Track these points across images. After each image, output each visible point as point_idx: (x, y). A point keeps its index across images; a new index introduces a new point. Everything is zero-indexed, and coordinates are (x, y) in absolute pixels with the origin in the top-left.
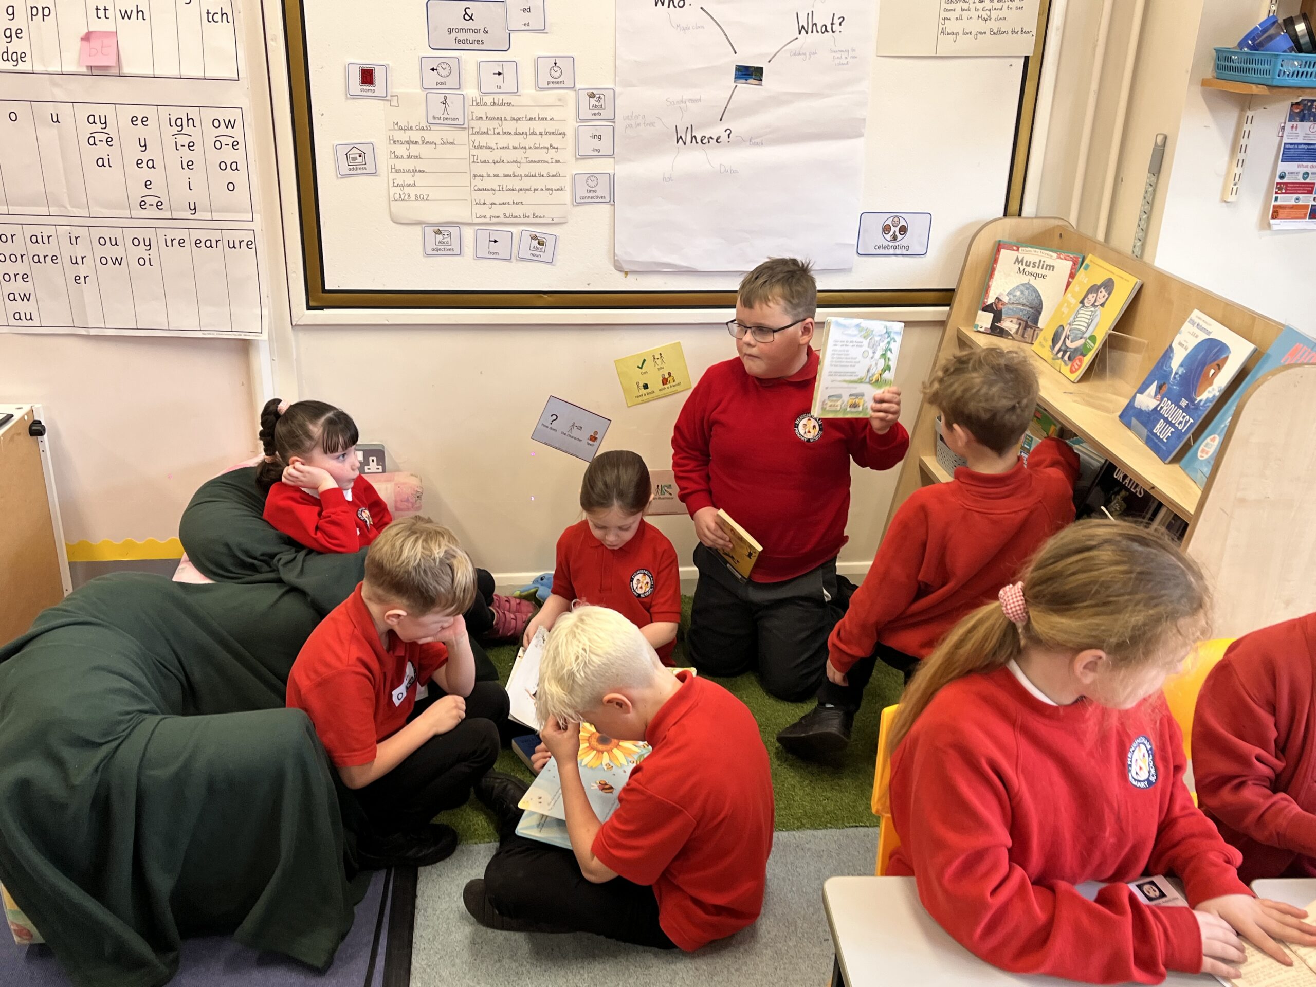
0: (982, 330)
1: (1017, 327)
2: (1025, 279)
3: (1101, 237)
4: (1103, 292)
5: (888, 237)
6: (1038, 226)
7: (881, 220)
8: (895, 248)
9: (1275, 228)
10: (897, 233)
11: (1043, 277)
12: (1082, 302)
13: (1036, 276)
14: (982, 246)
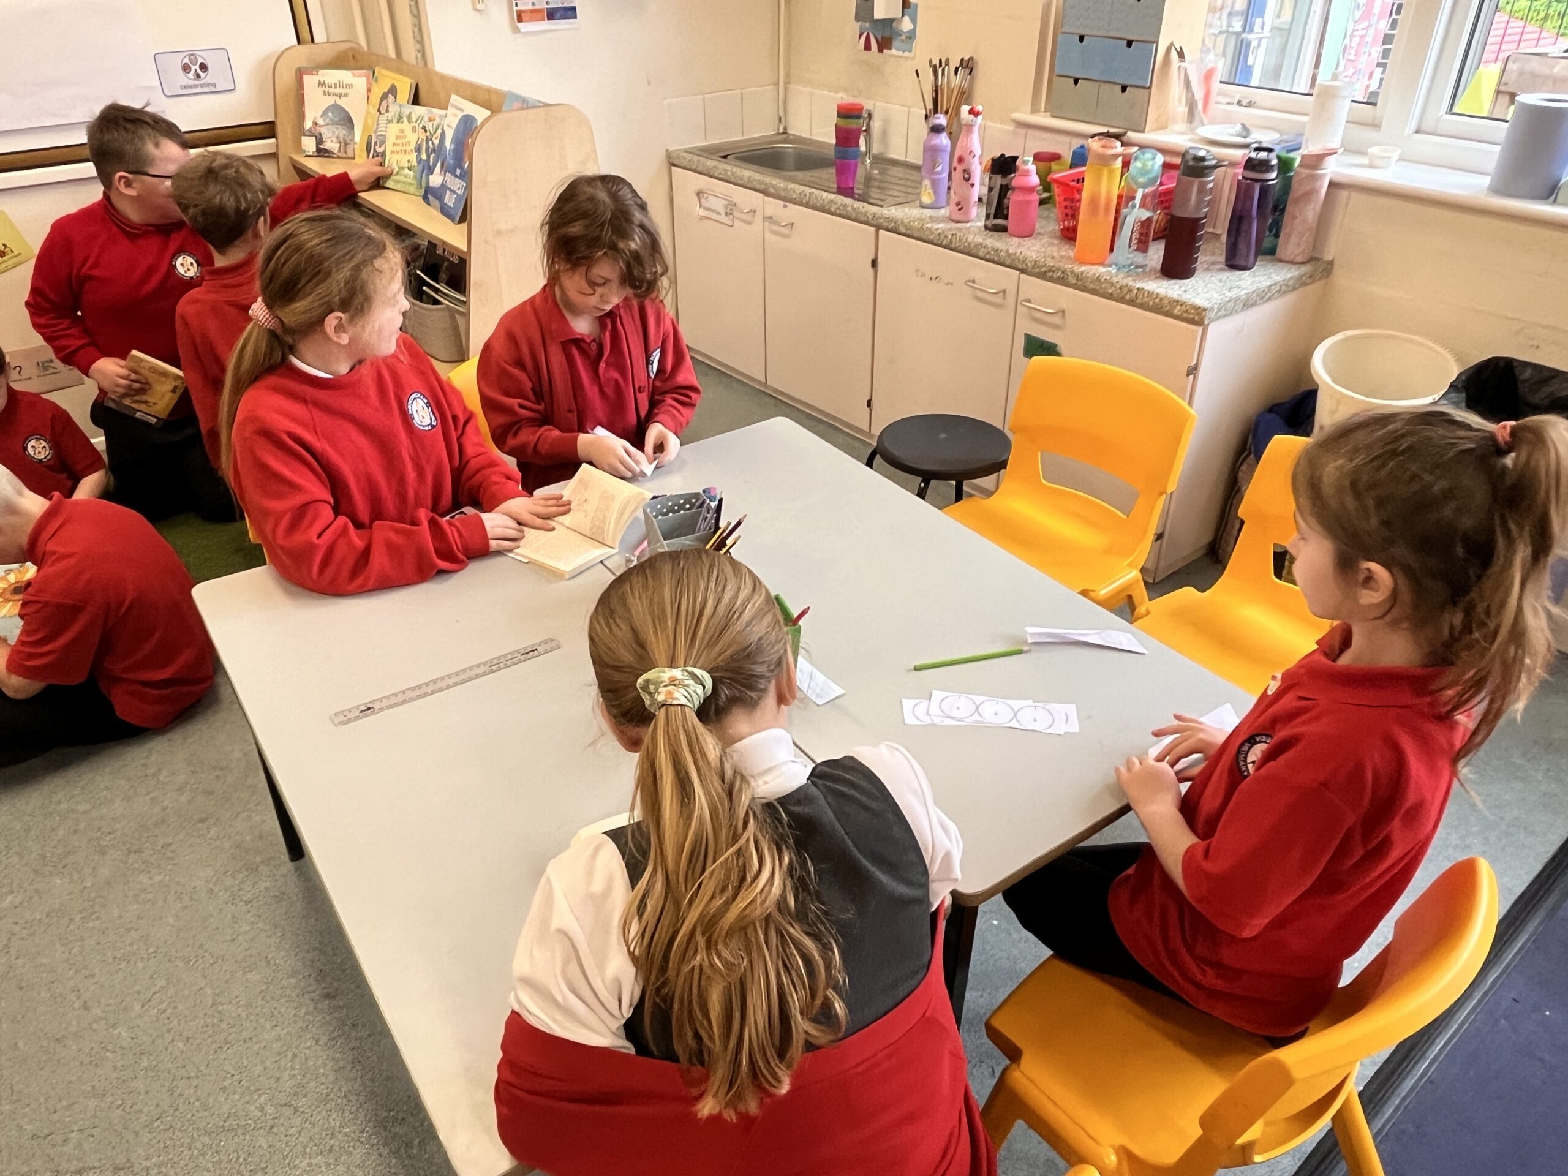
0: (310, 154)
1: (338, 145)
2: (331, 100)
3: (392, 54)
4: (391, 97)
5: (191, 75)
6: (329, 52)
7: (177, 62)
8: (202, 86)
9: (523, 30)
10: (199, 71)
11: (346, 95)
12: (379, 111)
13: (340, 96)
14: (286, 76)
